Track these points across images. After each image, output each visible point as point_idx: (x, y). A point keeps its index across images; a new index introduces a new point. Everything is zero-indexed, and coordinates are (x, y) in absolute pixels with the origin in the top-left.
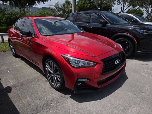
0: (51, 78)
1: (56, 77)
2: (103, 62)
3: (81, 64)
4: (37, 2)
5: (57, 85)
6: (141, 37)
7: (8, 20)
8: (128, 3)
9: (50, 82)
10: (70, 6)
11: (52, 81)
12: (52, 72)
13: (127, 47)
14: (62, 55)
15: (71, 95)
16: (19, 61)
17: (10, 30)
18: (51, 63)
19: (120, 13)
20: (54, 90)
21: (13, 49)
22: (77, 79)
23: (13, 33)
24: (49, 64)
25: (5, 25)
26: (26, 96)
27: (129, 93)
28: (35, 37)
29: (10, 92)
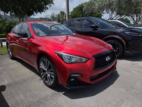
0: (45, 76)
1: (49, 74)
2: (95, 58)
3: (73, 60)
4: (35, 12)
5: (50, 83)
6: (129, 39)
7: (8, 28)
8: (115, 12)
9: (44, 80)
10: (64, 16)
11: (46, 79)
12: (46, 70)
13: (117, 48)
14: (55, 52)
15: (64, 92)
16: (15, 63)
17: (9, 34)
18: (45, 60)
19: (109, 20)
20: (48, 88)
21: (10, 52)
22: (70, 75)
23: (11, 37)
24: (43, 62)
25: (5, 32)
26: (20, 94)
27: (122, 90)
28: (31, 38)
29: (4, 90)
